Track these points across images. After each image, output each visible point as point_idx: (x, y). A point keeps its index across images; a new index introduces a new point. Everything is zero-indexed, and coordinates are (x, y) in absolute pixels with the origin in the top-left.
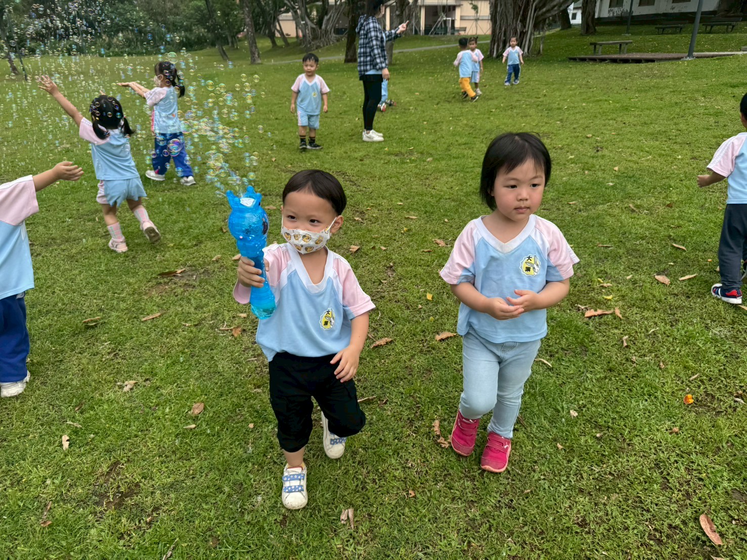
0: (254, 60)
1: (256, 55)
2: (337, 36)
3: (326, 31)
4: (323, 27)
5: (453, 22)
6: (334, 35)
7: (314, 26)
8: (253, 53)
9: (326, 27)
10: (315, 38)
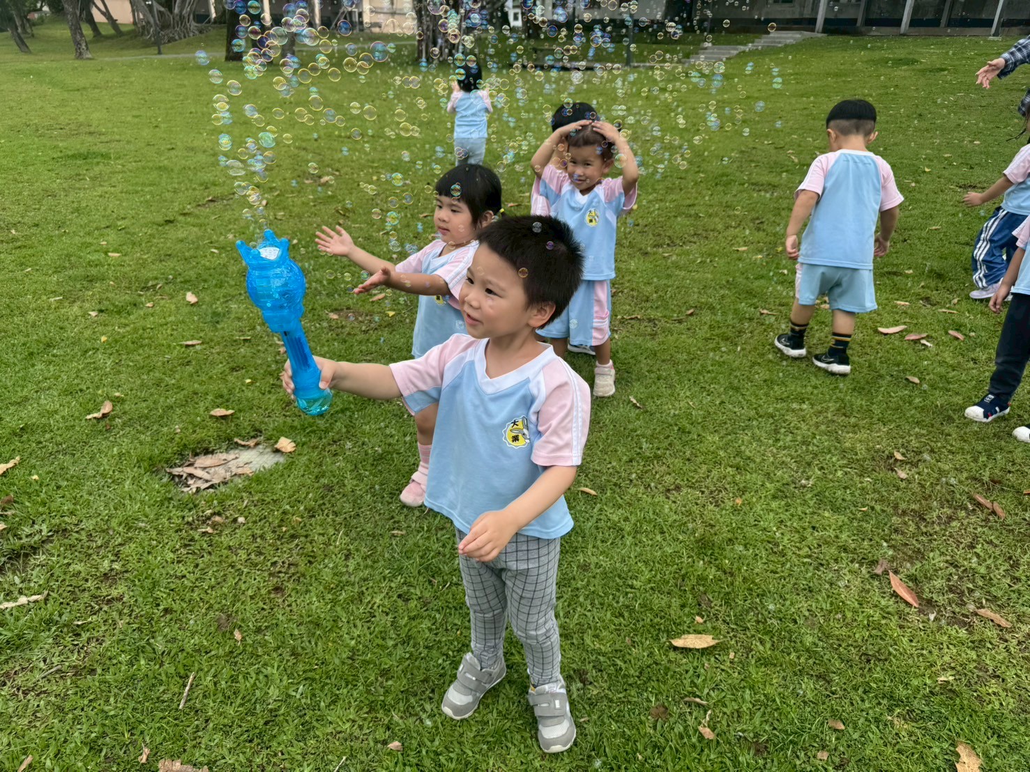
0: (81, 54)
1: (84, 46)
2: (199, 25)
3: (181, 17)
4: (176, 11)
5: (360, 15)
6: (194, 24)
7: (162, 9)
8: (78, 44)
9: (181, 12)
10: (165, 26)
